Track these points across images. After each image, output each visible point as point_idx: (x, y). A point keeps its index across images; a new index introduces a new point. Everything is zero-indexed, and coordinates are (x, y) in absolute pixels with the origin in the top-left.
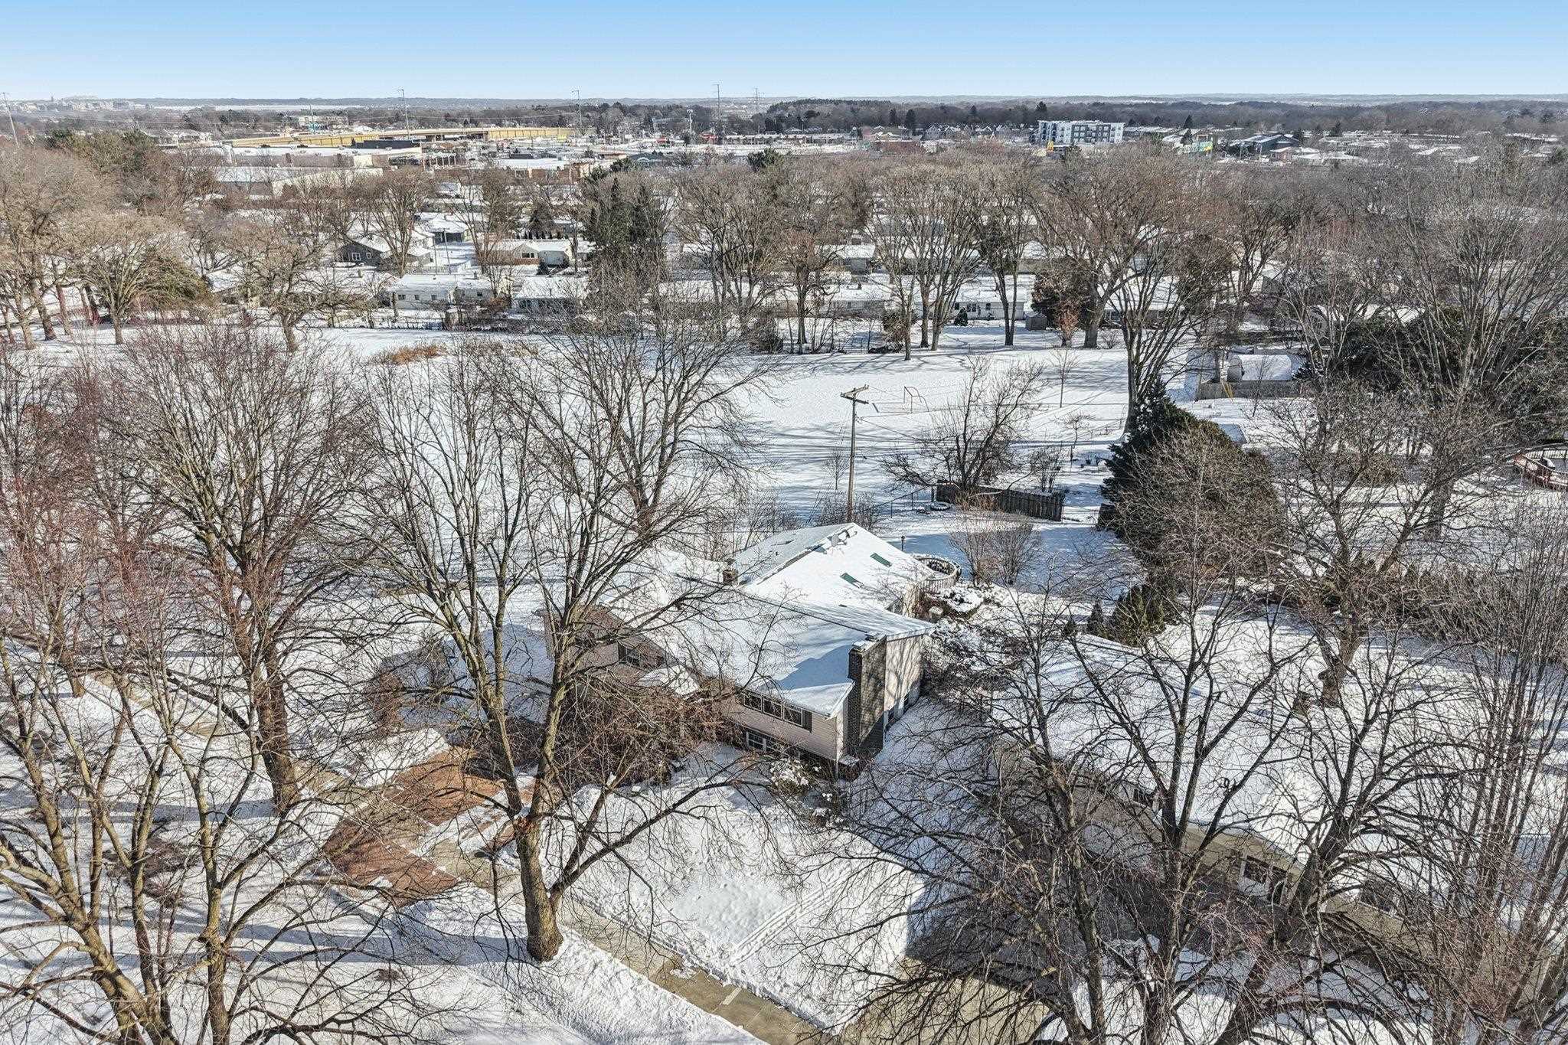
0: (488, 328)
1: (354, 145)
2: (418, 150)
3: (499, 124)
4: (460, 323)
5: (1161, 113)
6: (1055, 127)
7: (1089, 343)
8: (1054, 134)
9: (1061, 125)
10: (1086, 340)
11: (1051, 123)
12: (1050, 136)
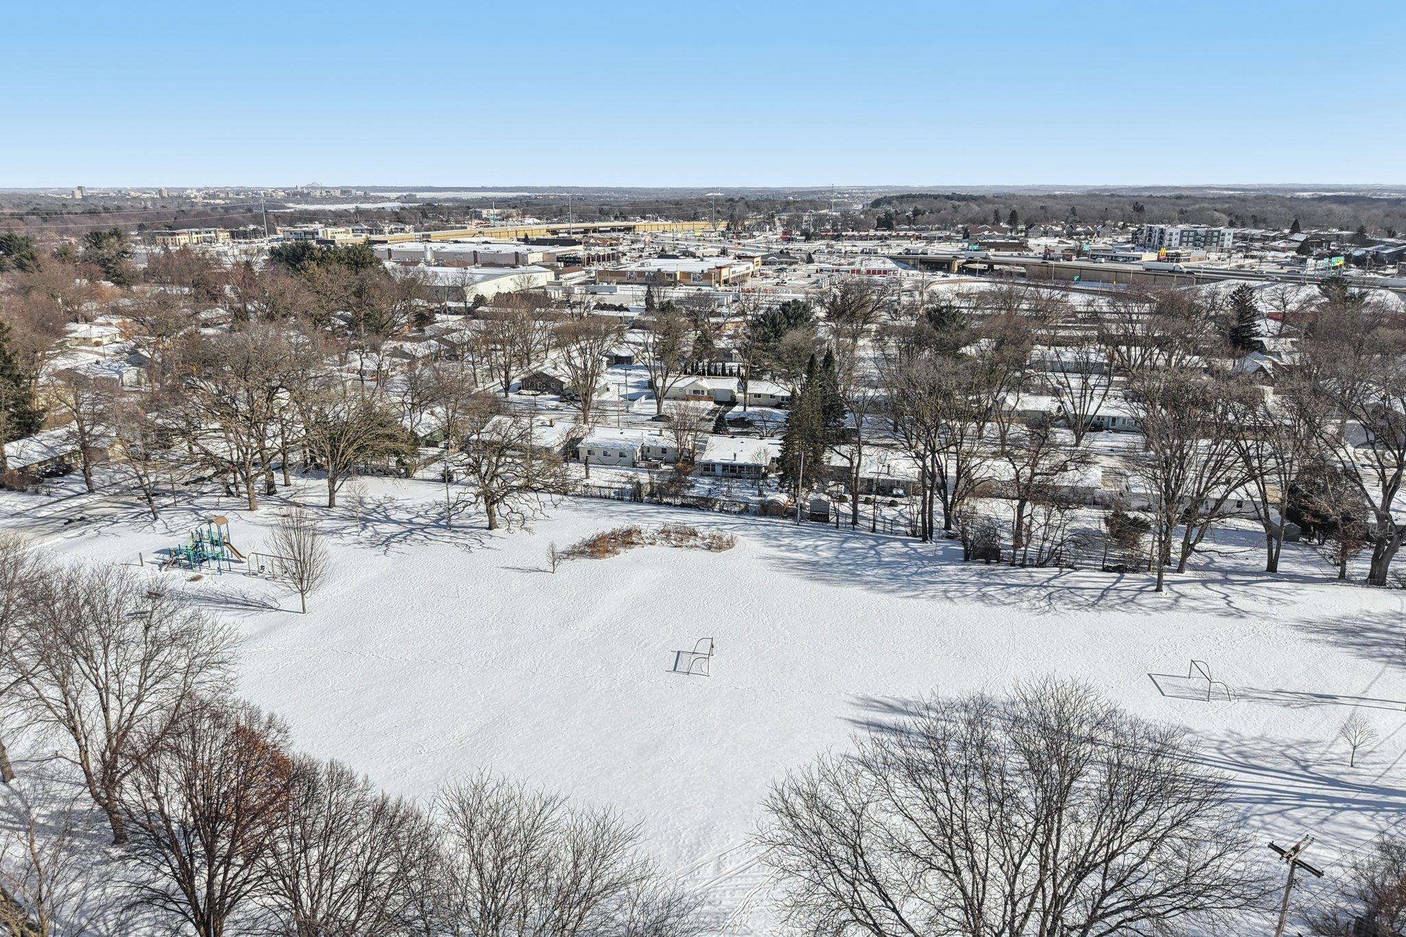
0: (678, 501)
1: (526, 240)
2: (581, 247)
3: (644, 218)
4: (651, 494)
5: (1253, 209)
6: (1162, 231)
7: (1376, 579)
8: (1161, 238)
9: (1169, 229)
10: (1371, 576)
11: (1158, 227)
12: (1156, 240)
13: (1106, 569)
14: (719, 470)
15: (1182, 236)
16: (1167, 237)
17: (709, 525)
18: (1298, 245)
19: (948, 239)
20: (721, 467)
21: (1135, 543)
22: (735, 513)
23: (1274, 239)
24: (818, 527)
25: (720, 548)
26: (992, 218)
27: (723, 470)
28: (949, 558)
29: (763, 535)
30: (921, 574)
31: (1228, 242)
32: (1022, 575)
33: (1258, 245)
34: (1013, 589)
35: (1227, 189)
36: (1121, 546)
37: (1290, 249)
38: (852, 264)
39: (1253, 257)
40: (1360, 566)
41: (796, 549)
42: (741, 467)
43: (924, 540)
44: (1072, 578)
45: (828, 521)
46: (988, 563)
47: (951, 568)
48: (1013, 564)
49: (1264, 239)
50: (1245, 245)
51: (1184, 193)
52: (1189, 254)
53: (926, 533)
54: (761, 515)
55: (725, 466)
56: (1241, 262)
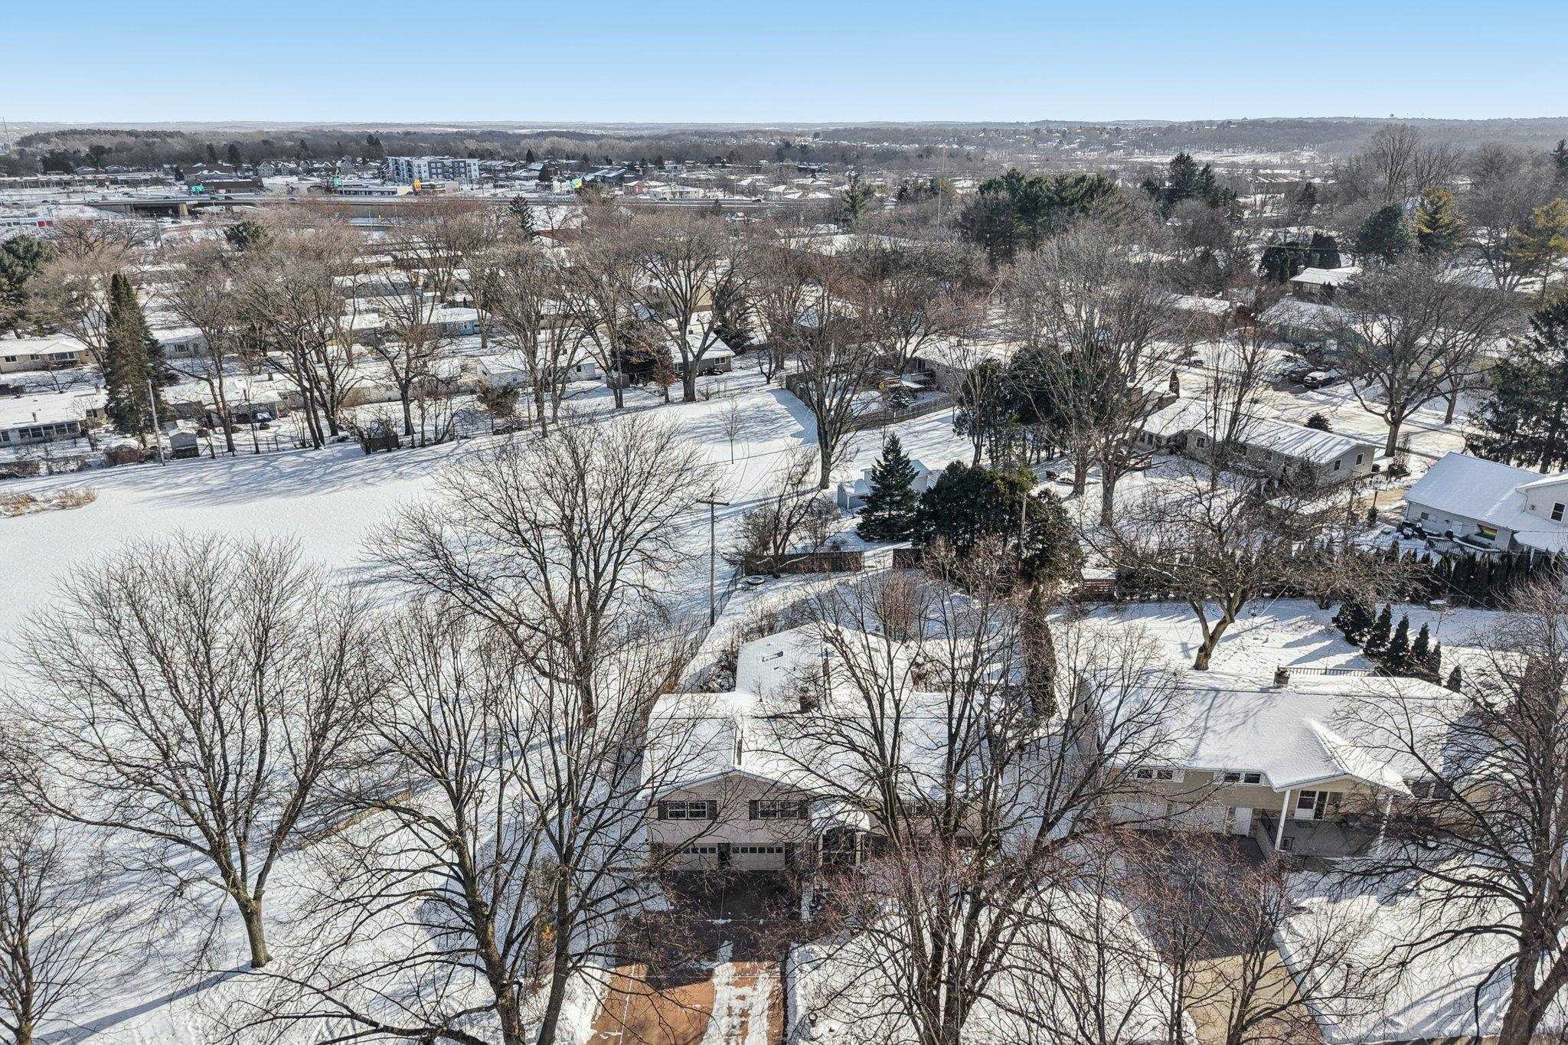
6: (409, 164)
7: (689, 398)
8: (410, 170)
9: (415, 162)
10: (686, 395)
11: (403, 160)
12: (405, 173)
13: (496, 433)
14: (15, 438)
15: (430, 168)
16: (415, 170)
17: (44, 490)
18: (537, 174)
19: (157, 182)
20: (17, 433)
21: (511, 410)
22: (72, 471)
23: (514, 169)
24: (188, 463)
25: (78, 505)
26: (206, 155)
27: (22, 436)
28: (349, 456)
29: (127, 483)
30: (331, 473)
31: (475, 173)
32: (426, 453)
33: (502, 175)
34: (424, 464)
35: (450, 126)
36: (501, 415)
37: (532, 178)
38: (34, 215)
39: (502, 186)
40: (677, 391)
41: (177, 486)
42: (47, 427)
43: (317, 447)
44: (471, 445)
45: (198, 455)
46: (389, 451)
47: (359, 463)
48: (413, 447)
49: (506, 169)
50: (491, 176)
51: (411, 130)
52: (443, 186)
53: (318, 441)
54: (110, 466)
55: (23, 431)
56: (493, 191)
